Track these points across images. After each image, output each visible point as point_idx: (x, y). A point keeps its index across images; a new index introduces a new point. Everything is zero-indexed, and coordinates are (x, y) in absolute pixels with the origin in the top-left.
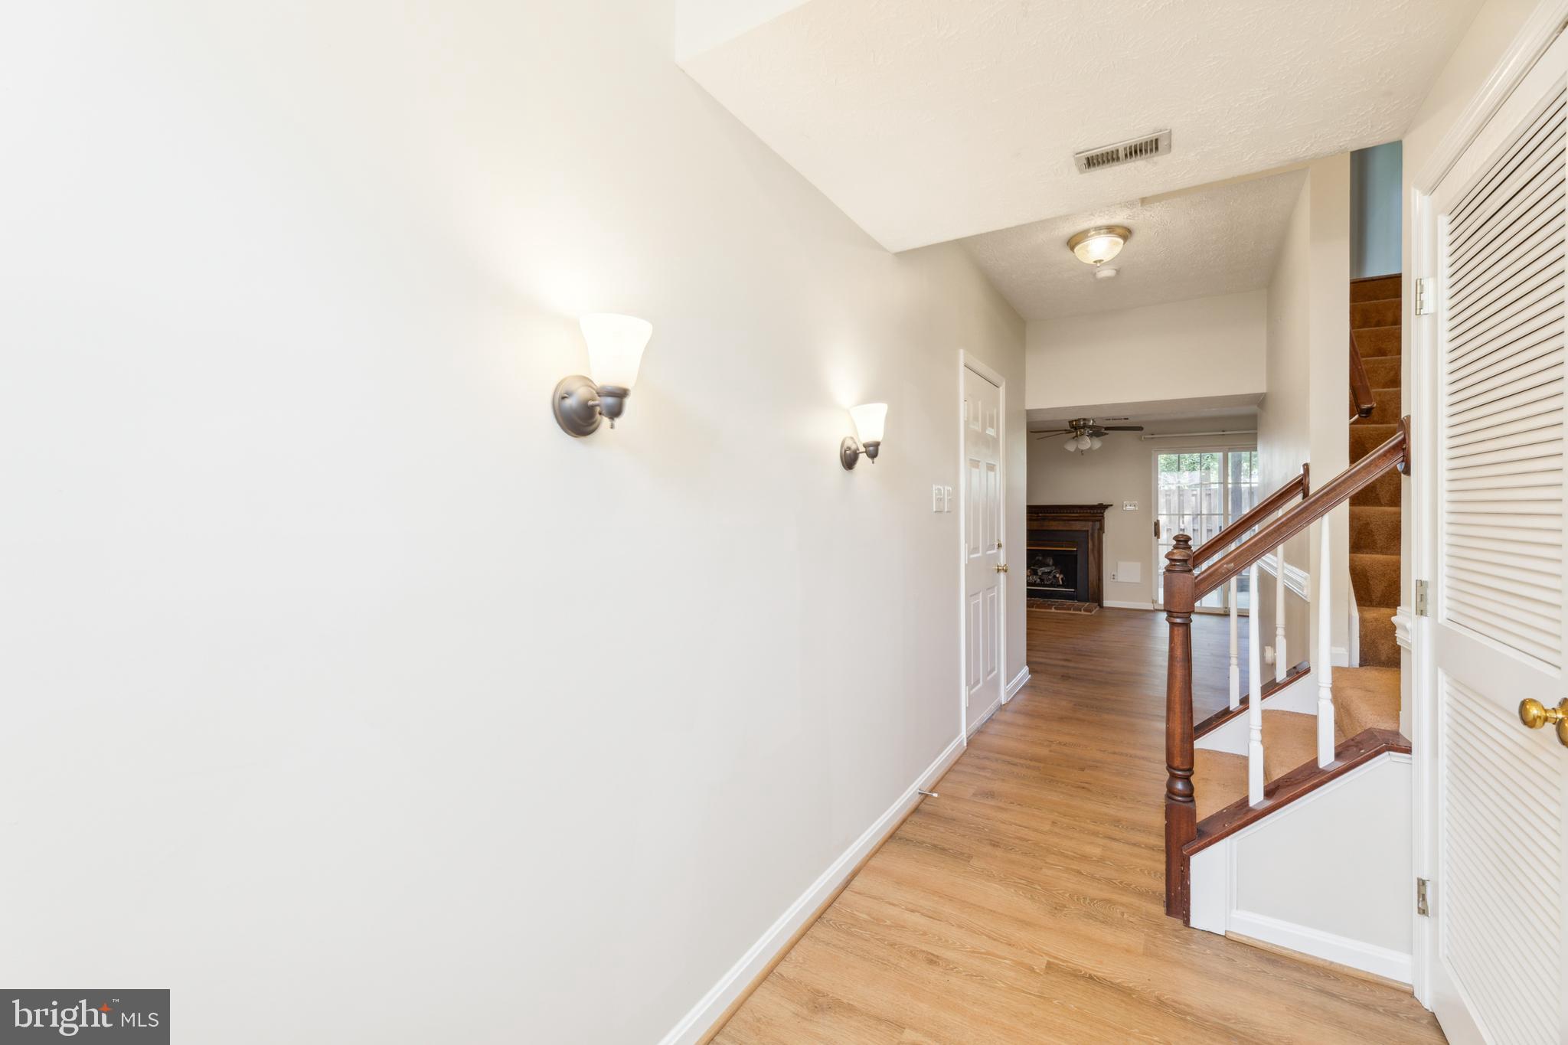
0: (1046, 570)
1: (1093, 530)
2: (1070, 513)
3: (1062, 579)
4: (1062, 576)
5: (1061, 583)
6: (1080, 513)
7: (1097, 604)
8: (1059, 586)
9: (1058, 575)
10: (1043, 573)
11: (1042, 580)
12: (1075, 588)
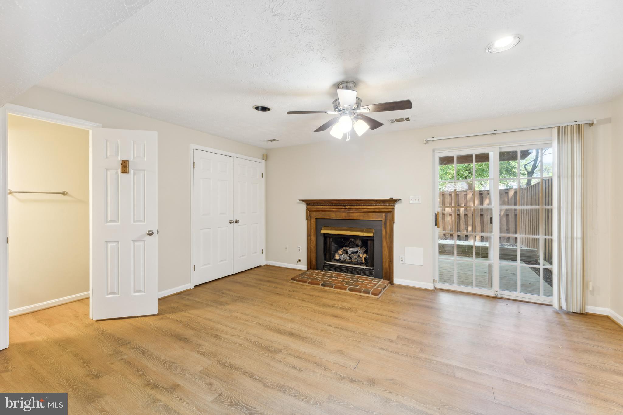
0: (354, 250)
1: (386, 219)
2: (369, 206)
3: (365, 258)
4: (365, 255)
5: (364, 261)
6: (376, 206)
7: (389, 281)
8: (362, 264)
9: (361, 255)
10: (352, 253)
11: (351, 258)
12: (373, 266)
